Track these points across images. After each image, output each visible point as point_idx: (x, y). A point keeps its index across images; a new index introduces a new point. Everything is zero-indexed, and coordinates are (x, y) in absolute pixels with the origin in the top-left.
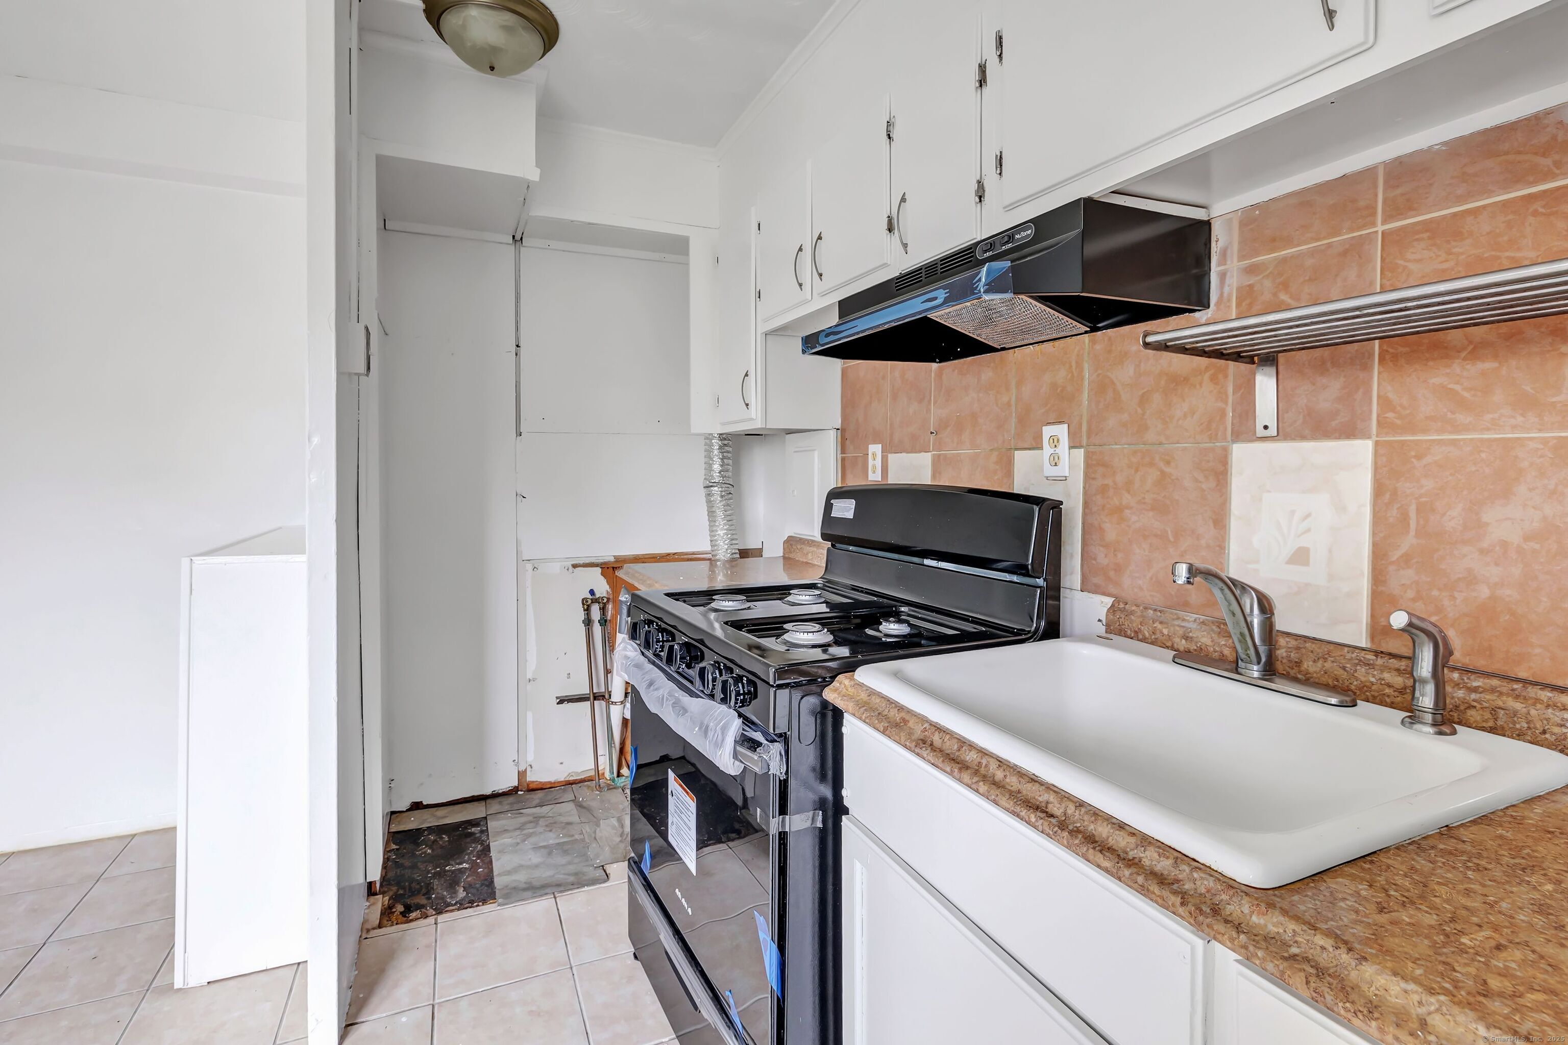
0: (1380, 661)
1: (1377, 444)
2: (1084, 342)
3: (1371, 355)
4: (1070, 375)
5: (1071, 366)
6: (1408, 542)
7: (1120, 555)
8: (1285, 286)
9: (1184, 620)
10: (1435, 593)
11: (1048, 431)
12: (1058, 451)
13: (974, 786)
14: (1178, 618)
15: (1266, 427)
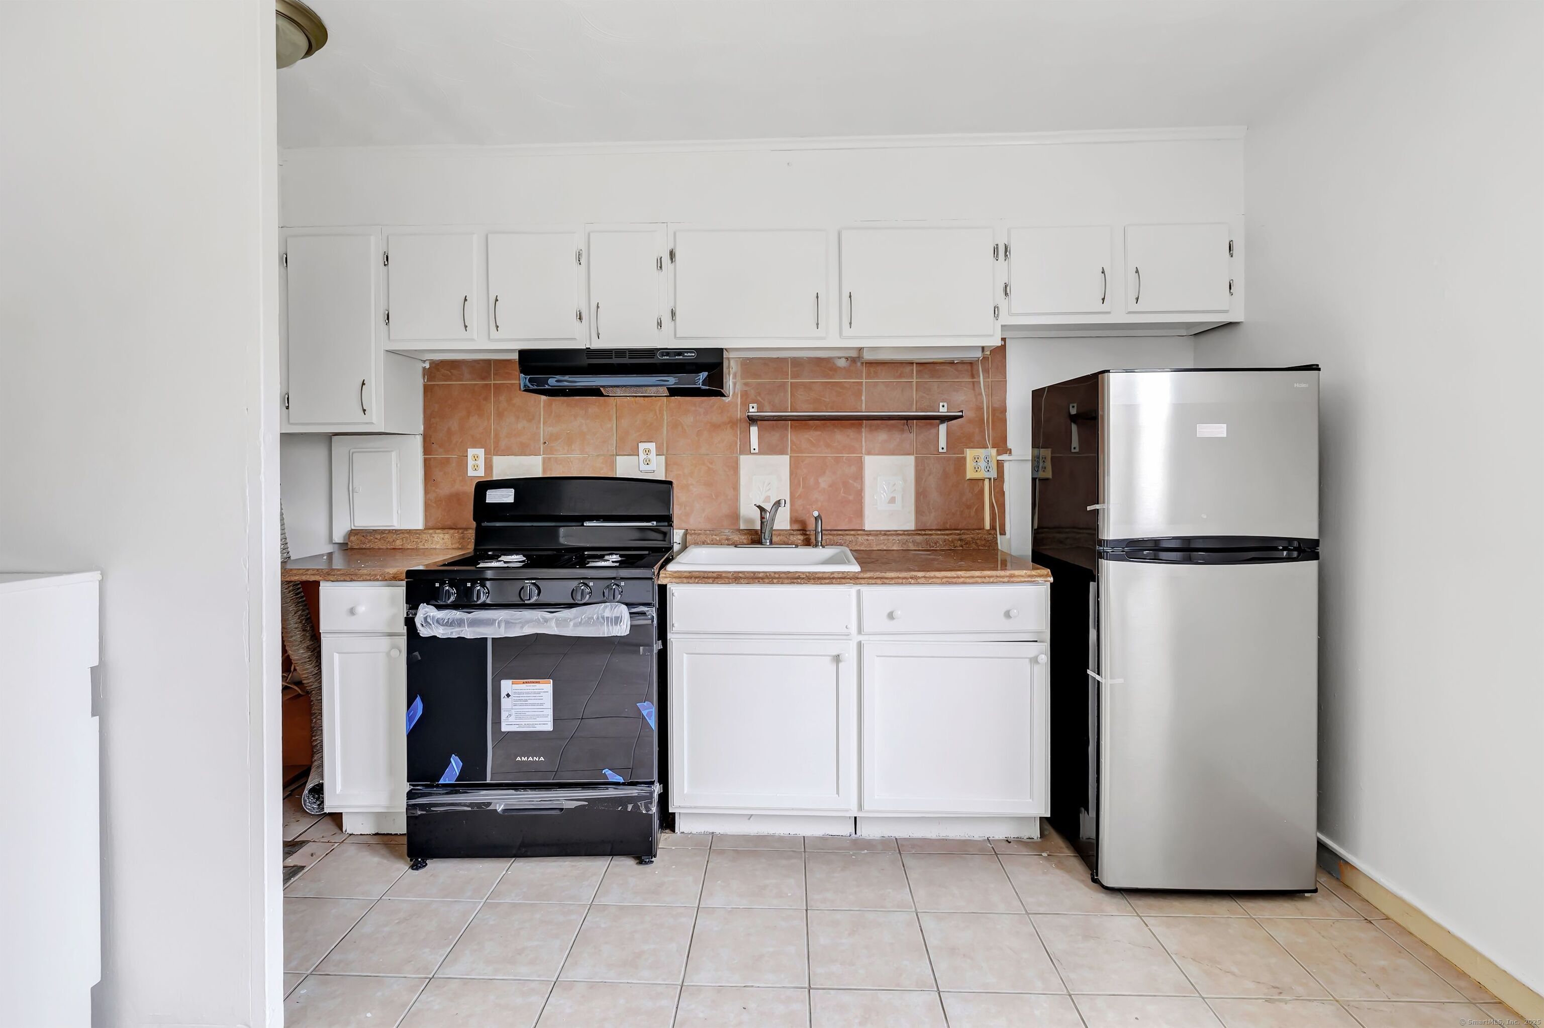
0: (795, 533)
1: (790, 456)
2: (664, 401)
3: (788, 425)
4: (655, 417)
5: (656, 412)
6: (800, 490)
7: (687, 508)
8: (759, 394)
9: (724, 532)
10: (808, 507)
11: (642, 446)
12: (649, 456)
13: (772, 582)
14: (722, 532)
15: (754, 449)
